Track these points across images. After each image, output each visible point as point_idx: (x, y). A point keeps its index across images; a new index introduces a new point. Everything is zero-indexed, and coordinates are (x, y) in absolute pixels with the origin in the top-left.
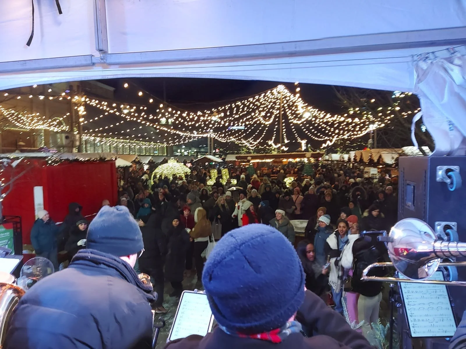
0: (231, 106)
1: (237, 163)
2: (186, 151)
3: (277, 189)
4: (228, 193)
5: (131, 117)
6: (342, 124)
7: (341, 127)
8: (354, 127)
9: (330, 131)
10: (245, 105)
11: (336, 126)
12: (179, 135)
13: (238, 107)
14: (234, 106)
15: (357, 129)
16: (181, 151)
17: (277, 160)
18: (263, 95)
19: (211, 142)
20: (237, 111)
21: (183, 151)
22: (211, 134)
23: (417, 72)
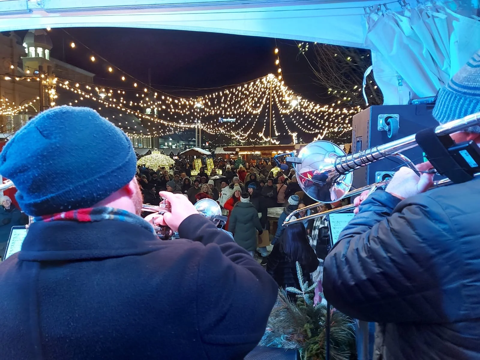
0: (219, 94)
1: (227, 156)
2: (174, 144)
3: (262, 178)
4: (211, 182)
5: (110, 102)
6: (332, 116)
7: (331, 120)
8: (344, 119)
9: (320, 123)
10: (233, 94)
11: (325, 118)
12: (163, 124)
13: (226, 96)
14: (221, 95)
15: (347, 122)
16: (168, 144)
17: (267, 152)
18: (252, 83)
19: (198, 133)
20: (226, 100)
21: (170, 144)
22: (198, 125)
23: (368, 23)
